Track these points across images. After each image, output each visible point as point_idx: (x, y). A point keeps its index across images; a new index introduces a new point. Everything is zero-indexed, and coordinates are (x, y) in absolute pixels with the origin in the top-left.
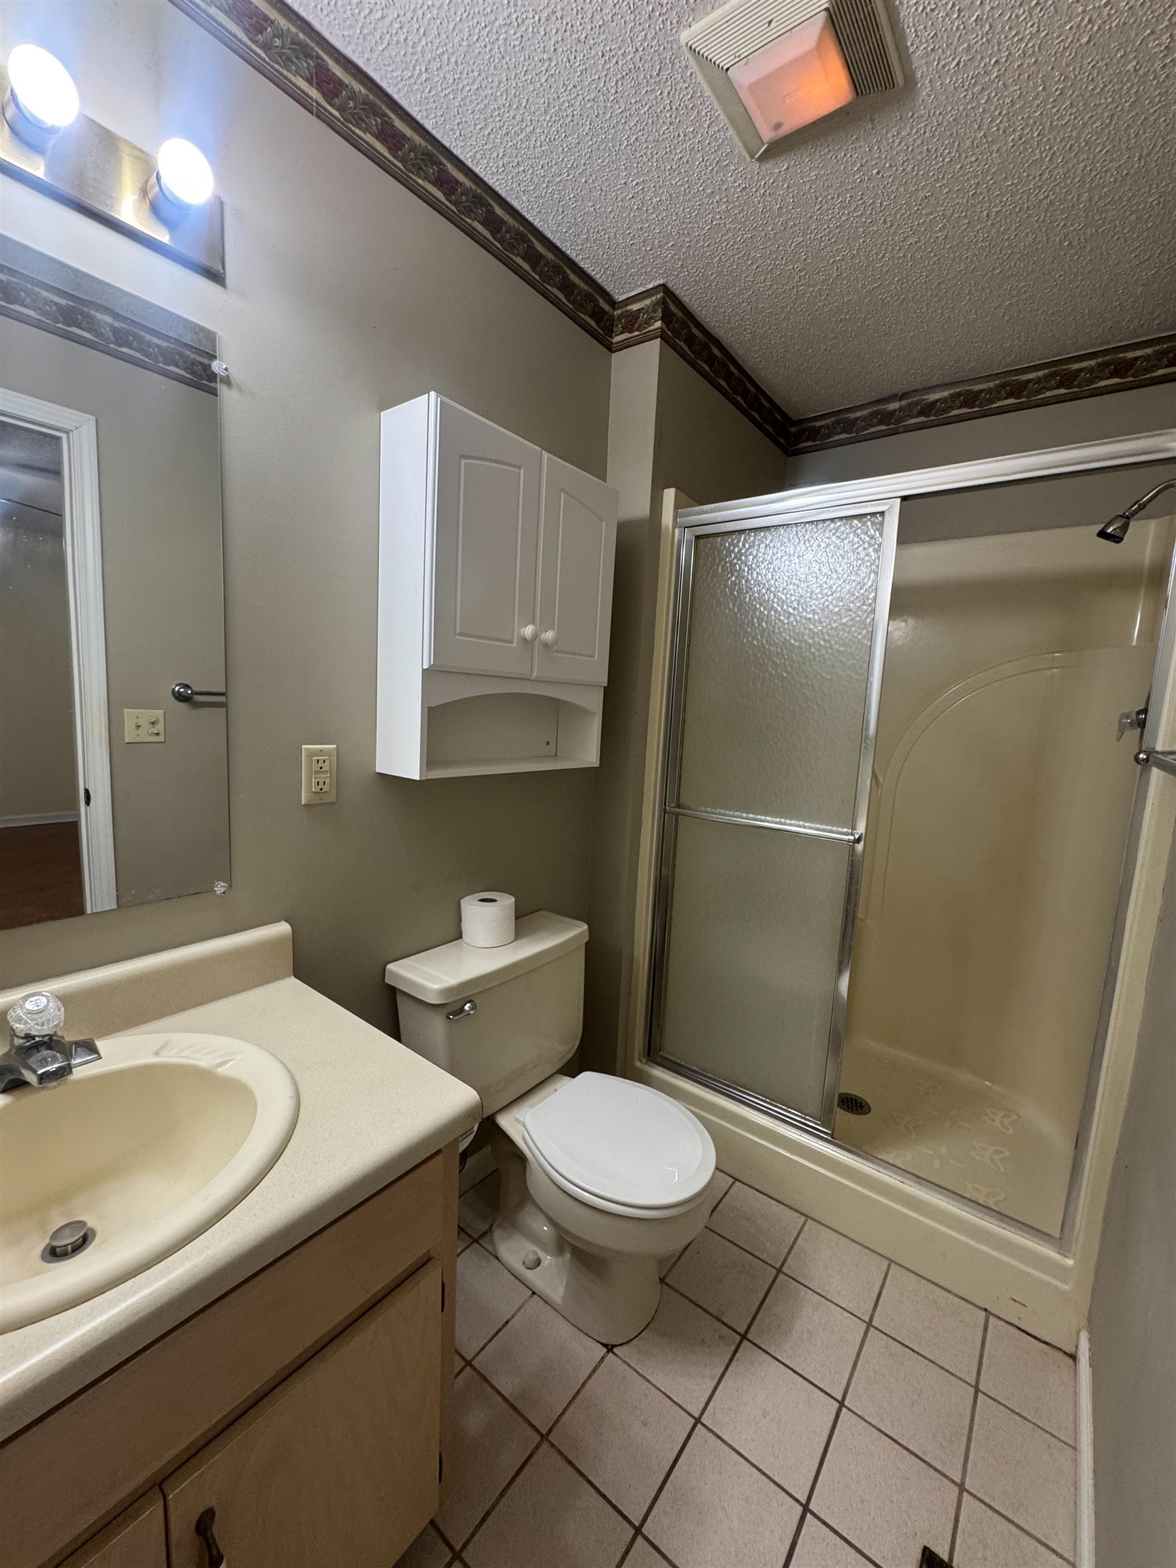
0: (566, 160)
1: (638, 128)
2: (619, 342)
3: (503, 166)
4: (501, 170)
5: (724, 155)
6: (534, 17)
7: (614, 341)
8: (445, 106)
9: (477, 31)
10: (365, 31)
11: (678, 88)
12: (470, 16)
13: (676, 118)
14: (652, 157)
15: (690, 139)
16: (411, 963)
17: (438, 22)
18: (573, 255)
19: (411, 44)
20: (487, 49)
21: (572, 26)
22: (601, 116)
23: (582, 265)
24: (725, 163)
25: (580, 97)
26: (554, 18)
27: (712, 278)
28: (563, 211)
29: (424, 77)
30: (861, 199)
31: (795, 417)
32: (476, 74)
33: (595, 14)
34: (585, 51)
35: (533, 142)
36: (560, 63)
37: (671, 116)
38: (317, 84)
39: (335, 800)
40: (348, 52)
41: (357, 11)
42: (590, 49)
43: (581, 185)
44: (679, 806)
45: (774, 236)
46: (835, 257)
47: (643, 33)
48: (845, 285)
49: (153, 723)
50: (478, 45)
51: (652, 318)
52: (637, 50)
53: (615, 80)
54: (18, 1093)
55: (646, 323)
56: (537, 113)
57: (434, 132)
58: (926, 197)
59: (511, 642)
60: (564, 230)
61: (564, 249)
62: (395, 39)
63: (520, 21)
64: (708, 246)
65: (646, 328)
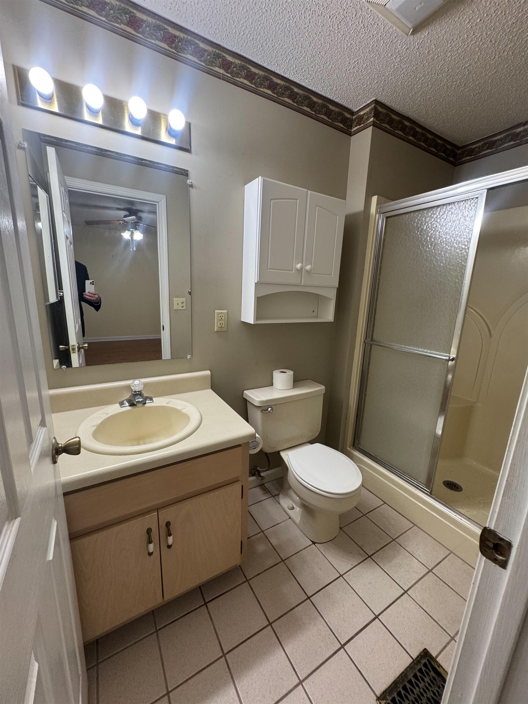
0: (321, 61)
1: (351, 40)
2: (355, 131)
3: (296, 71)
4: (295, 73)
5: (394, 37)
6: (299, 13)
7: (353, 130)
8: (270, 57)
9: (278, 26)
10: (239, 41)
11: (366, 18)
12: (275, 22)
13: (367, 30)
14: (359, 49)
15: (376, 36)
16: (254, 392)
17: (264, 28)
18: (331, 98)
19: (255, 39)
20: (283, 31)
21: (315, 11)
22: (333, 40)
23: (336, 100)
24: (395, 41)
25: (323, 36)
26: (307, 11)
27: (399, 91)
28: (324, 82)
29: (261, 49)
30: (474, 35)
31: (460, 145)
32: (280, 41)
33: (324, 3)
34: (322, 18)
35: (306, 59)
36: (313, 26)
37: (365, 30)
38: (223, 67)
39: (226, 330)
40: (234, 50)
41: (235, 35)
42: (324, 16)
43: (329, 69)
44: (372, 340)
45: (428, 65)
46: (465, 65)
47: (346, 3)
48: (475, 77)
49: (182, 303)
50: (279, 31)
51: (369, 117)
52: (344, 10)
53: (337, 25)
54: (134, 407)
55: (366, 120)
56: (306, 48)
57: (268, 67)
58: (514, 23)
59: (292, 271)
60: (326, 89)
61: (327, 96)
62: (249, 40)
63: (294, 17)
64: (394, 78)
65: (366, 122)
